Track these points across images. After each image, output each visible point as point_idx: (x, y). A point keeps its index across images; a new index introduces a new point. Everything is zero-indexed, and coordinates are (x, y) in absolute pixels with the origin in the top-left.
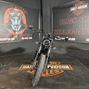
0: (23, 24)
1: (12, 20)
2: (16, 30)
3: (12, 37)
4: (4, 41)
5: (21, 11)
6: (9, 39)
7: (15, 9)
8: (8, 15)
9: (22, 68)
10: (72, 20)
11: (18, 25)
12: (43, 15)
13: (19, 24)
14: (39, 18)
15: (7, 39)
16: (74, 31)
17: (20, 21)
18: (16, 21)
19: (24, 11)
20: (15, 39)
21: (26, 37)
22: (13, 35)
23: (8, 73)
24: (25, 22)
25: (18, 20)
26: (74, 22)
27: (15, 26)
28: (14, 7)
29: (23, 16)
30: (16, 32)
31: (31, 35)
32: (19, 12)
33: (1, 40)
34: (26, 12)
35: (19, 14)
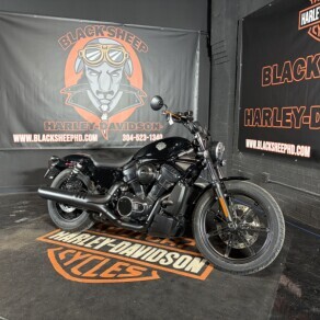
1: (92, 78)
3: (88, 132)
5: (124, 42)
6: (78, 138)
9: (47, 237)
11: (111, 93)
13: (115, 88)
15: (72, 136)
16: (307, 113)
18: (105, 78)
19: (135, 42)
20: (101, 138)
21: (139, 133)
25: (111, 74)
27: (101, 96)
28: (99, 32)
30: (104, 117)
31: (161, 127)
33: (52, 140)
34: (142, 45)
35: (115, 56)
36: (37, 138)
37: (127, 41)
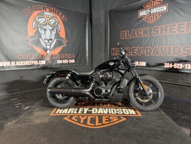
0: (59, 38)
1: (42, 32)
2: (48, 47)
3: (41, 60)
4: (27, 66)
5: (56, 15)
6: (36, 63)
7: (46, 13)
8: (35, 22)
9: (55, 113)
10: (141, 31)
11: (51, 40)
12: (94, 22)
13: (53, 37)
14: (87, 28)
15: (33, 62)
16: (144, 49)
17: (54, 33)
18: (48, 32)
19: (61, 16)
20: (47, 62)
21: (65, 59)
22: (42, 56)
23: (30, 122)
24: (63, 35)
25: (51, 31)
26: (144, 35)
27: (46, 41)
28: (44, 8)
29: (59, 25)
30: (48, 52)
31: (74, 56)
32: (53, 17)
33: (22, 64)
34: (64, 17)
35: (52, 22)
36: (13, 63)
37: (58, 15)
